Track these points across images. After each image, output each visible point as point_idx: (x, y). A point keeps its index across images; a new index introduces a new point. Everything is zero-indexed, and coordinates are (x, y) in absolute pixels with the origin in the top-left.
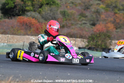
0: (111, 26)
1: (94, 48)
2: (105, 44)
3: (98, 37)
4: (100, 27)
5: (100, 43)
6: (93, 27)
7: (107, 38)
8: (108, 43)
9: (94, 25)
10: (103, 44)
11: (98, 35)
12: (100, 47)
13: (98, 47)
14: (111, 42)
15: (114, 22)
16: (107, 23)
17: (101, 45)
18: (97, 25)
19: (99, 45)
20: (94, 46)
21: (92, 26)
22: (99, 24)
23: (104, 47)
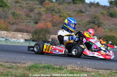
0: (49, 25)
1: (37, 40)
2: (45, 37)
3: (40, 32)
4: (41, 25)
5: (41, 36)
6: (36, 25)
7: (47, 34)
8: (47, 37)
9: (36, 23)
10: (44, 38)
11: (40, 31)
12: (41, 39)
13: (40, 40)
14: (50, 36)
15: (52, 21)
16: (46, 22)
17: (42, 38)
18: (39, 23)
19: (41, 38)
20: (37, 39)
21: (35, 24)
22: (41, 23)
23: (44, 40)
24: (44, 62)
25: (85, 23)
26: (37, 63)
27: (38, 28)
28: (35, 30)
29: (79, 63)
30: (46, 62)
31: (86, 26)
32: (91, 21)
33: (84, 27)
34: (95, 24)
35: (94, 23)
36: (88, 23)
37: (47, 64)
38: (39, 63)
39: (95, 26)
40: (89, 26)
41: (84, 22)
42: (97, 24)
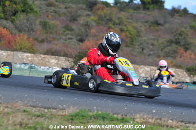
4: (89, 44)
6: (81, 43)
9: (81, 41)
16: (98, 40)
18: (86, 41)
21: (79, 43)
22: (88, 40)
24: (95, 107)
25: (163, 43)
26: (85, 110)
27: (84, 50)
28: (79, 53)
29: (154, 111)
30: (99, 108)
31: (164, 47)
32: (174, 40)
33: (162, 50)
34: (180, 46)
35: (178, 43)
36: (169, 44)
37: (101, 111)
38: (87, 110)
39: (179, 48)
40: (169, 47)
41: (161, 41)
42: (183, 45)
